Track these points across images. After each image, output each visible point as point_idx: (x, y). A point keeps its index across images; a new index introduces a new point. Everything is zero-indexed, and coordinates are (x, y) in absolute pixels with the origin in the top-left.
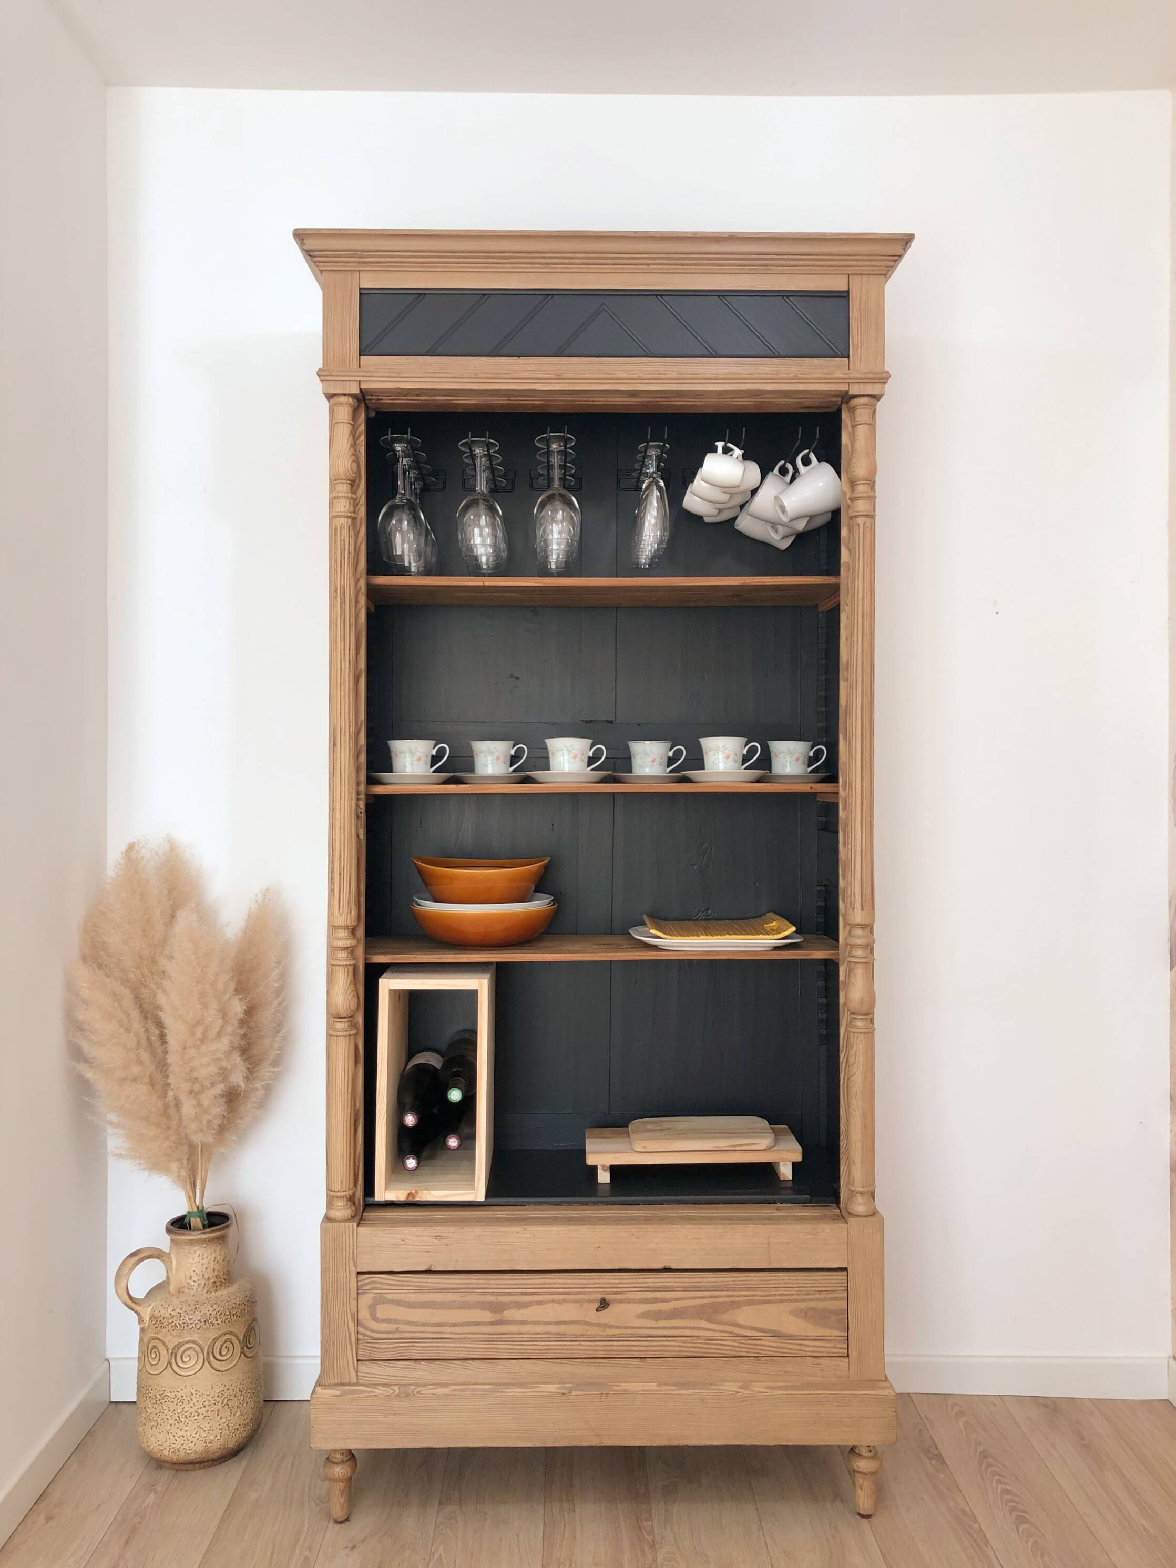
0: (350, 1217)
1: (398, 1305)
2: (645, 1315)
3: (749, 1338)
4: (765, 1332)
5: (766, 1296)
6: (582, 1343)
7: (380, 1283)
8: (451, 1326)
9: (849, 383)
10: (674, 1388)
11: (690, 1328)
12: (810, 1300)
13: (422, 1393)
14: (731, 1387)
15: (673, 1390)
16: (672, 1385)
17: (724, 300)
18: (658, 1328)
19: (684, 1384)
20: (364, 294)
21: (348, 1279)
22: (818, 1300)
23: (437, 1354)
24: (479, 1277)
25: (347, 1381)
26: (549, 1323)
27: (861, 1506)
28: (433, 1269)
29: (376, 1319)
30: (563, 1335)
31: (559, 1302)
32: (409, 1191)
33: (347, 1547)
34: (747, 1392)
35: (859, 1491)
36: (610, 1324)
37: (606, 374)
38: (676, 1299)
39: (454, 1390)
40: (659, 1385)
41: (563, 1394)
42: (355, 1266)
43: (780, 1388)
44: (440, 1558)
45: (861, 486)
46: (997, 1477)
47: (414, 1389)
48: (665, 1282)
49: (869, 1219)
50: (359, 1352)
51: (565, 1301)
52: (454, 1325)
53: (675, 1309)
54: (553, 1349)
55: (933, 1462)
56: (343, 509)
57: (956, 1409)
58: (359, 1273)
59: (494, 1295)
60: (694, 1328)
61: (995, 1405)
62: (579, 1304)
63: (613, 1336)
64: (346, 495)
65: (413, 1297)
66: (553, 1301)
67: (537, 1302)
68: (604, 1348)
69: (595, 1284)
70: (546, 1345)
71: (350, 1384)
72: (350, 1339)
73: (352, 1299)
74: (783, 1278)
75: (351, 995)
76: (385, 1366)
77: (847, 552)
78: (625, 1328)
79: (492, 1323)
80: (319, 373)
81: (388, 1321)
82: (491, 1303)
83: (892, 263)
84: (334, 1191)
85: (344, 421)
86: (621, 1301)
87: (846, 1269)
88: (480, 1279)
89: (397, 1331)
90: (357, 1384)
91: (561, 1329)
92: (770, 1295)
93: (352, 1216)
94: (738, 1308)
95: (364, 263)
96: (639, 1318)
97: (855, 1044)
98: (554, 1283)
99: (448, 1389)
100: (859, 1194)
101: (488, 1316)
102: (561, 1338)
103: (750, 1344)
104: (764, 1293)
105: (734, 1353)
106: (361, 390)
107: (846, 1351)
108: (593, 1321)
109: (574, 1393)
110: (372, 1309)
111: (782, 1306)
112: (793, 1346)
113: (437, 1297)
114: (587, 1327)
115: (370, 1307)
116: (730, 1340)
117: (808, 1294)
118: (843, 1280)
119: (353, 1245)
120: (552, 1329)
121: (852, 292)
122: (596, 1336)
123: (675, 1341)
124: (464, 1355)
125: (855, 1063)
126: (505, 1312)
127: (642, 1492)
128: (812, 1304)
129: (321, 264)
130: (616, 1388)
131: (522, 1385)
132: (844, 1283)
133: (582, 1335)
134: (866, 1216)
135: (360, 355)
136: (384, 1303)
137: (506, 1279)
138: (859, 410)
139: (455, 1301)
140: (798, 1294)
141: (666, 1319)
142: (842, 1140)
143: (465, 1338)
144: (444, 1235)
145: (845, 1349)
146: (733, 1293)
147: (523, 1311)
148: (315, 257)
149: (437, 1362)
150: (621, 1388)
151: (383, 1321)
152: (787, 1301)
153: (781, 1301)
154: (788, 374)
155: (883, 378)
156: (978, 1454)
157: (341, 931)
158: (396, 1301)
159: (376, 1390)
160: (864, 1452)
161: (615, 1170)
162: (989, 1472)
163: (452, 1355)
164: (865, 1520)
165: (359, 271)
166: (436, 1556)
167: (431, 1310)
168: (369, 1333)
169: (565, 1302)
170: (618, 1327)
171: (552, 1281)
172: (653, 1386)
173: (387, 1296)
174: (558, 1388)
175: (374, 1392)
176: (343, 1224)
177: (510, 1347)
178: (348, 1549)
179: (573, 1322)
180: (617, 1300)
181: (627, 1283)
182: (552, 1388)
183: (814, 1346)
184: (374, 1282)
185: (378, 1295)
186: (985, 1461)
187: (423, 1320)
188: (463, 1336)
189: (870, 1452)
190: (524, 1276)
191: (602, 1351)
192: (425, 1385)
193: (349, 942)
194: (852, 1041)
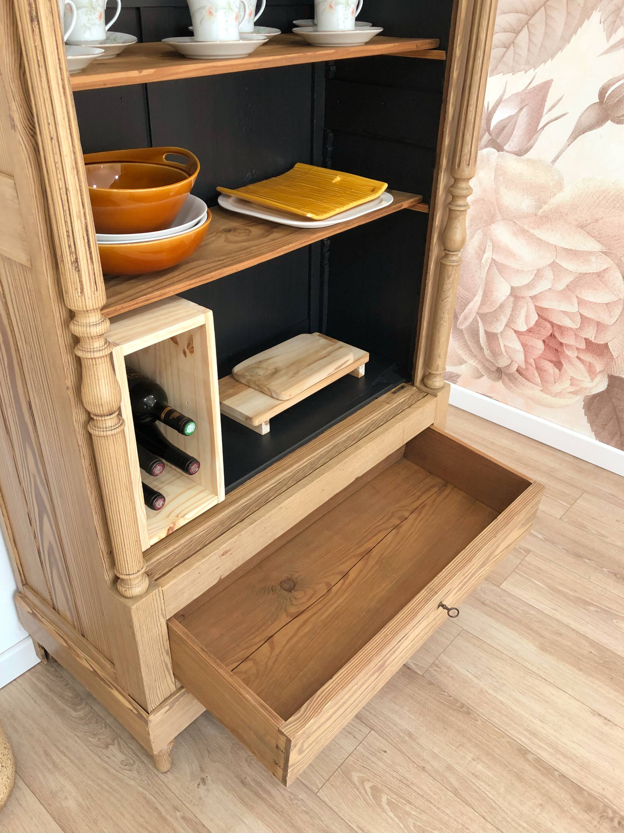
21: (159, 630)
25: (169, 694)
28: (222, 578)
32: (168, 528)
42: (164, 617)
58: (168, 620)
72: (167, 668)
73: (165, 642)
75: (115, 386)
87: (432, 425)
100: (438, 376)
119: (161, 604)
134: (443, 388)
144: (227, 549)
161: (273, 422)
176: (150, 595)
193: (102, 327)
194: (450, 273)
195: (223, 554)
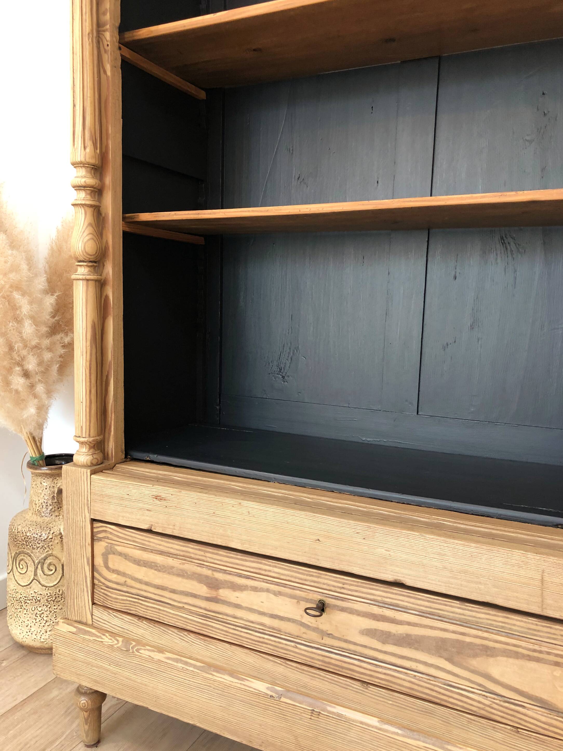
0: (89, 464)
1: (126, 559)
2: (368, 633)
3: (506, 699)
4: (530, 699)
5: (535, 651)
6: (298, 646)
7: (111, 533)
8: (171, 592)
10: (400, 732)
11: (425, 664)
13: (140, 651)
15: (398, 734)
16: (399, 728)
18: (385, 653)
19: (412, 731)
21: (84, 523)
23: (158, 617)
24: (196, 547)
25: (84, 621)
26: (264, 614)
28: (153, 530)
29: (107, 567)
30: (276, 630)
31: (275, 593)
36: (329, 632)
38: (409, 624)
39: (168, 658)
40: (382, 722)
41: (271, 696)
42: (90, 512)
47: (135, 646)
48: (396, 599)
50: (95, 596)
51: (279, 594)
52: (173, 591)
53: (406, 634)
54: (266, 644)
58: (93, 520)
59: (209, 569)
60: (431, 665)
62: (296, 600)
63: (332, 647)
65: (137, 553)
66: (268, 590)
67: (251, 587)
68: (321, 658)
69: (315, 582)
70: (260, 637)
71: (87, 625)
72: (86, 582)
73: (87, 544)
75: (88, 238)
76: (113, 615)
78: (346, 641)
79: (208, 599)
81: (118, 572)
82: (207, 577)
86: (343, 610)
88: (197, 549)
89: (124, 584)
90: (90, 626)
91: (276, 623)
92: (541, 652)
93: (92, 463)
94: (492, 656)
96: (363, 634)
98: (269, 571)
99: (164, 655)
101: (203, 590)
102: (276, 634)
103: (506, 708)
104: (531, 646)
105: (483, 713)
108: (309, 624)
109: (283, 699)
110: (105, 556)
113: (159, 559)
114: (303, 630)
115: (103, 555)
116: (480, 694)
119: (88, 492)
120: (267, 621)
122: (313, 642)
124: (182, 625)
126: (221, 590)
130: (329, 709)
131: (232, 673)
133: (297, 637)
136: (114, 554)
137: (222, 555)
139: (173, 567)
141: (395, 644)
143: (183, 608)
144: (163, 495)
146: (486, 635)
147: (237, 594)
149: (157, 624)
150: (334, 711)
151: (114, 571)
158: (124, 554)
159: (104, 637)
163: (172, 622)
167: (153, 571)
168: (102, 580)
169: (281, 595)
170: (339, 639)
171: (268, 568)
172: (374, 721)
173: (117, 548)
174: (268, 688)
175: (102, 638)
176: (80, 469)
177: (225, 629)
179: (289, 620)
180: (338, 606)
181: (349, 590)
182: (261, 687)
184: (105, 531)
185: (110, 545)
187: (146, 579)
188: (181, 605)
190: (239, 556)
191: (318, 660)
192: (144, 645)
193: (83, 180)
195: (156, 497)
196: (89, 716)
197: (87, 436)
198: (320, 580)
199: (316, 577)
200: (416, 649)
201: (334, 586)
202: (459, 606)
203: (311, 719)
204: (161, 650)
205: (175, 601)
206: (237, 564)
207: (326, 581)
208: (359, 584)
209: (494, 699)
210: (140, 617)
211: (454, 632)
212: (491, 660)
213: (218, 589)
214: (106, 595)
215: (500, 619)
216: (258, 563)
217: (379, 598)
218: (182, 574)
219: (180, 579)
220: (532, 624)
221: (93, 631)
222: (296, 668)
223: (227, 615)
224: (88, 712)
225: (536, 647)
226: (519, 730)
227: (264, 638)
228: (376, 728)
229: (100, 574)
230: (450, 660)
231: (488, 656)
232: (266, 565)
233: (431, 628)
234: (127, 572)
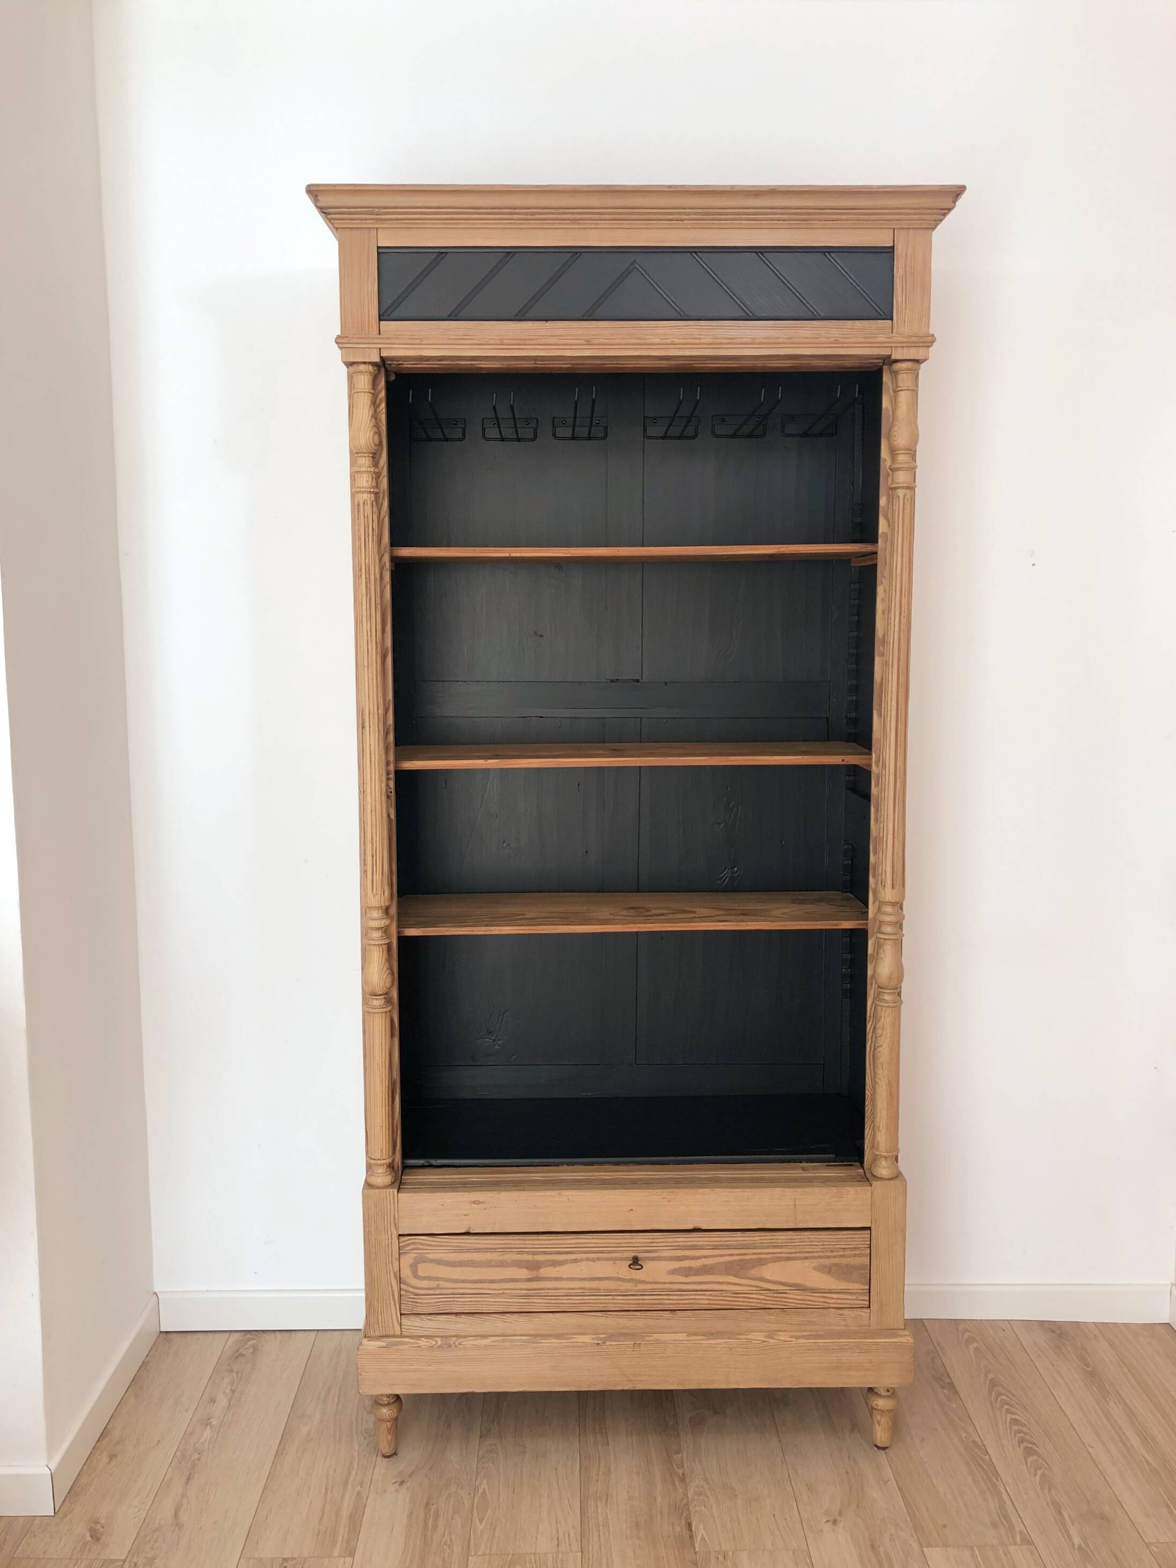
0: (390, 1183)
1: (438, 1264)
2: (674, 1272)
3: (775, 1291)
4: (790, 1286)
5: (792, 1253)
6: (615, 1297)
7: (421, 1244)
8: (489, 1283)
9: (892, 347)
10: (703, 1338)
11: (719, 1283)
12: (834, 1257)
13: (463, 1343)
14: (760, 1336)
15: (702, 1340)
16: (702, 1335)
17: (762, 257)
18: (688, 1283)
19: (712, 1334)
20: (382, 252)
22: (842, 1256)
23: (476, 1308)
24: (515, 1238)
25: (392, 1333)
26: (584, 1279)
27: (878, 1438)
28: (472, 1231)
29: (416, 1276)
30: (597, 1290)
31: (593, 1260)
33: (396, 1482)
34: (772, 1341)
35: (877, 1425)
36: (642, 1280)
37: (638, 339)
38: (705, 1257)
39: (494, 1341)
40: (689, 1335)
41: (598, 1344)
42: (397, 1228)
43: (804, 1337)
44: (484, 1493)
45: (901, 455)
46: (1006, 1407)
47: (456, 1341)
48: (694, 1242)
49: (892, 1182)
50: (402, 1307)
51: (599, 1259)
52: (493, 1282)
53: (704, 1265)
54: (587, 1303)
55: (945, 1391)
56: (365, 484)
57: (967, 1334)
58: (400, 1235)
59: (530, 1254)
60: (722, 1283)
61: (1004, 1331)
62: (612, 1262)
63: (645, 1291)
64: (369, 470)
65: (452, 1257)
66: (587, 1259)
67: (571, 1260)
68: (636, 1302)
69: (627, 1243)
70: (581, 1300)
71: (394, 1336)
72: (393, 1295)
73: (394, 1260)
74: (809, 1236)
75: (387, 973)
76: (426, 1319)
77: (886, 522)
78: (657, 1283)
79: (529, 1280)
80: (338, 341)
81: (429, 1278)
82: (528, 1261)
83: (941, 217)
84: (374, 1159)
85: (364, 390)
86: (653, 1259)
87: (869, 1228)
88: (516, 1240)
89: (438, 1288)
90: (401, 1336)
91: (594, 1284)
92: (796, 1253)
93: (392, 1182)
94: (764, 1265)
95: (381, 220)
96: (670, 1274)
97: (883, 1018)
98: (588, 1243)
99: (488, 1340)
100: (883, 1159)
101: (524, 1273)
102: (595, 1293)
103: (776, 1297)
104: (789, 1251)
105: (760, 1305)
106: (381, 358)
107: (867, 1303)
108: (625, 1278)
109: (608, 1343)
110: (414, 1268)
111: (807, 1263)
112: (817, 1299)
113: (476, 1256)
114: (620, 1283)
115: (411, 1266)
116: (757, 1293)
117: (832, 1251)
118: (866, 1238)
119: (394, 1210)
120: (586, 1284)
121: (897, 248)
122: (629, 1290)
123: (704, 1295)
124: (502, 1309)
125: (882, 1035)
126: (541, 1269)
127: (671, 1423)
128: (837, 1261)
129: (336, 221)
130: (647, 1338)
131: (558, 1336)
132: (867, 1241)
133: (615, 1290)
134: (889, 1179)
135: (380, 320)
136: (424, 1262)
137: (542, 1240)
138: (902, 375)
139: (492, 1260)
140: (823, 1252)
141: (695, 1275)
142: (868, 1105)
143: (503, 1294)
144: (481, 1199)
145: (867, 1300)
146: (759, 1251)
147: (558, 1269)
148: (329, 214)
149: (476, 1316)
150: (652, 1338)
151: (424, 1278)
152: (812, 1258)
153: (806, 1258)
154: (827, 338)
155: (928, 341)
156: (988, 1382)
157: (374, 911)
158: (436, 1260)
159: (419, 1342)
160: (882, 1392)
162: (999, 1400)
163: (493, 1309)
164: (882, 1451)
165: (377, 228)
166: (481, 1491)
167: (470, 1268)
168: (411, 1290)
169: (599, 1260)
170: (650, 1283)
171: (586, 1241)
172: (682, 1337)
173: (427, 1255)
174: (593, 1339)
175: (417, 1343)
176: (385, 1190)
178: (396, 1484)
179: (607, 1279)
180: (650, 1258)
181: (658, 1243)
182: (587, 1339)
183: (837, 1299)
184: (414, 1243)
185: (419, 1255)
186: (995, 1389)
187: (463, 1278)
188: (501, 1292)
189: (888, 1391)
190: (560, 1237)
191: (635, 1304)
192: (466, 1337)
193: (383, 922)
194: (879, 1014)
195: (474, 1202)
196: (392, 1425)
197: (387, 1157)
198: (633, 1240)
199: (630, 1239)
200: (712, 1274)
201: (645, 1243)
202: (740, 1235)
203: (633, 1351)
204: (484, 1337)
205: (494, 1289)
206: (557, 1244)
207: (638, 1241)
208: (666, 1236)
209: (767, 1293)
210: (456, 1314)
211: (738, 1255)
212: (764, 1267)
213: (539, 1269)
214: (416, 1302)
215: (770, 1238)
216: (577, 1238)
217: (682, 1244)
218: (502, 1264)
219: (499, 1269)
220: (790, 1235)
221: (406, 1340)
222: (616, 1315)
223: (549, 1289)
224: (392, 1421)
225: (793, 1251)
226: (785, 1310)
227: (584, 1299)
228: (687, 1340)
229: (408, 1285)
230: (736, 1275)
231: (761, 1265)
232: (582, 1239)
233: (721, 1256)
234: (440, 1276)
